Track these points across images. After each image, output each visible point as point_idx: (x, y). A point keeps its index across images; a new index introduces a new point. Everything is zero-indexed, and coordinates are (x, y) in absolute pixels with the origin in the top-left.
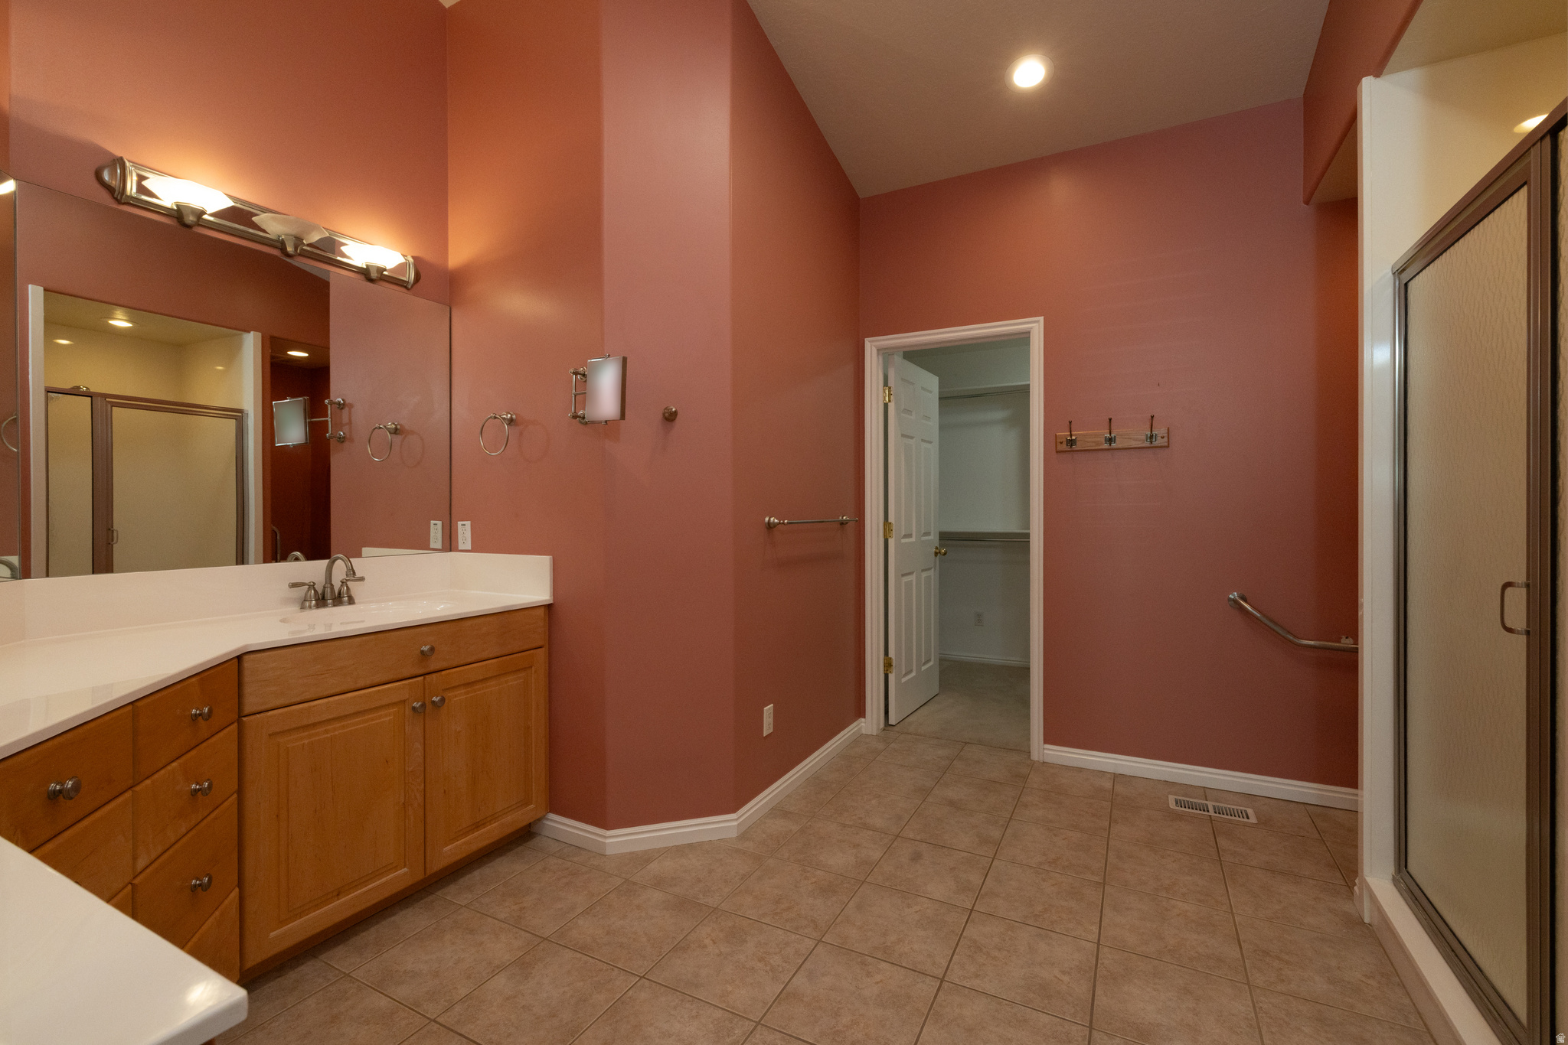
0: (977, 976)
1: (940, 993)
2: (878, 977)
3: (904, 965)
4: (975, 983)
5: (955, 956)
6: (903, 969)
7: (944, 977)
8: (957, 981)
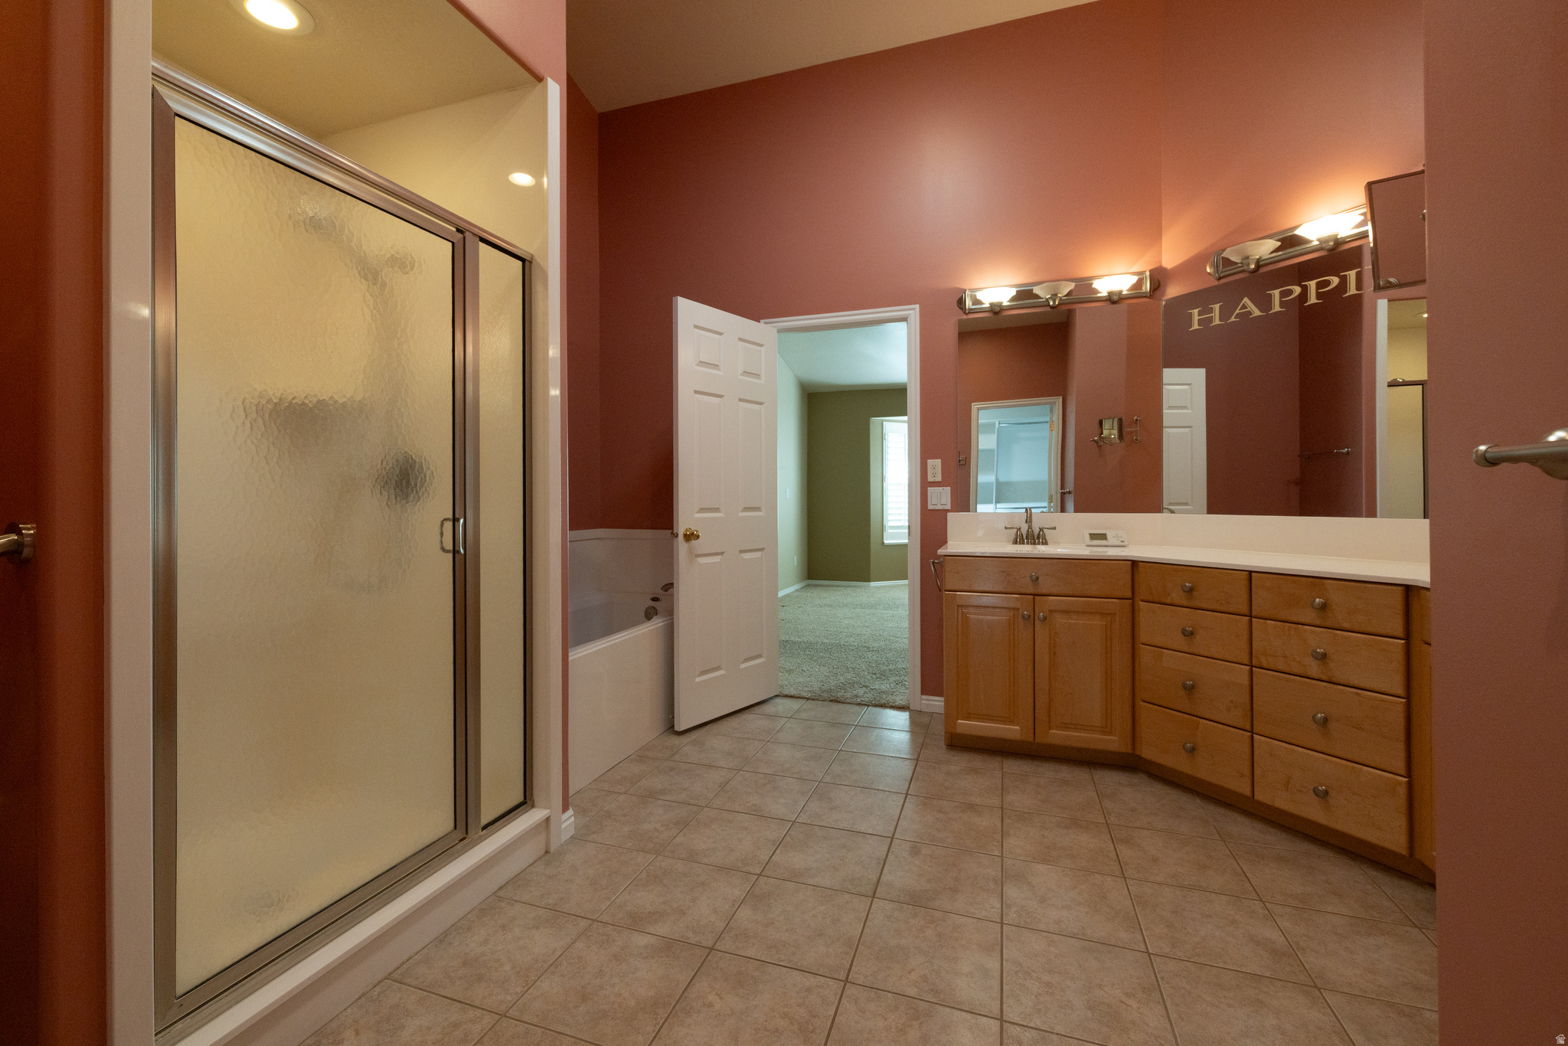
0: (809, 990)
1: (848, 966)
2: (913, 976)
3: (890, 995)
4: (812, 981)
5: (832, 1013)
6: (890, 989)
7: (845, 985)
8: (831, 982)
